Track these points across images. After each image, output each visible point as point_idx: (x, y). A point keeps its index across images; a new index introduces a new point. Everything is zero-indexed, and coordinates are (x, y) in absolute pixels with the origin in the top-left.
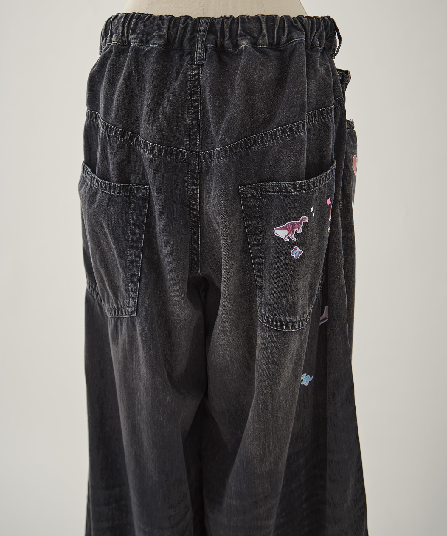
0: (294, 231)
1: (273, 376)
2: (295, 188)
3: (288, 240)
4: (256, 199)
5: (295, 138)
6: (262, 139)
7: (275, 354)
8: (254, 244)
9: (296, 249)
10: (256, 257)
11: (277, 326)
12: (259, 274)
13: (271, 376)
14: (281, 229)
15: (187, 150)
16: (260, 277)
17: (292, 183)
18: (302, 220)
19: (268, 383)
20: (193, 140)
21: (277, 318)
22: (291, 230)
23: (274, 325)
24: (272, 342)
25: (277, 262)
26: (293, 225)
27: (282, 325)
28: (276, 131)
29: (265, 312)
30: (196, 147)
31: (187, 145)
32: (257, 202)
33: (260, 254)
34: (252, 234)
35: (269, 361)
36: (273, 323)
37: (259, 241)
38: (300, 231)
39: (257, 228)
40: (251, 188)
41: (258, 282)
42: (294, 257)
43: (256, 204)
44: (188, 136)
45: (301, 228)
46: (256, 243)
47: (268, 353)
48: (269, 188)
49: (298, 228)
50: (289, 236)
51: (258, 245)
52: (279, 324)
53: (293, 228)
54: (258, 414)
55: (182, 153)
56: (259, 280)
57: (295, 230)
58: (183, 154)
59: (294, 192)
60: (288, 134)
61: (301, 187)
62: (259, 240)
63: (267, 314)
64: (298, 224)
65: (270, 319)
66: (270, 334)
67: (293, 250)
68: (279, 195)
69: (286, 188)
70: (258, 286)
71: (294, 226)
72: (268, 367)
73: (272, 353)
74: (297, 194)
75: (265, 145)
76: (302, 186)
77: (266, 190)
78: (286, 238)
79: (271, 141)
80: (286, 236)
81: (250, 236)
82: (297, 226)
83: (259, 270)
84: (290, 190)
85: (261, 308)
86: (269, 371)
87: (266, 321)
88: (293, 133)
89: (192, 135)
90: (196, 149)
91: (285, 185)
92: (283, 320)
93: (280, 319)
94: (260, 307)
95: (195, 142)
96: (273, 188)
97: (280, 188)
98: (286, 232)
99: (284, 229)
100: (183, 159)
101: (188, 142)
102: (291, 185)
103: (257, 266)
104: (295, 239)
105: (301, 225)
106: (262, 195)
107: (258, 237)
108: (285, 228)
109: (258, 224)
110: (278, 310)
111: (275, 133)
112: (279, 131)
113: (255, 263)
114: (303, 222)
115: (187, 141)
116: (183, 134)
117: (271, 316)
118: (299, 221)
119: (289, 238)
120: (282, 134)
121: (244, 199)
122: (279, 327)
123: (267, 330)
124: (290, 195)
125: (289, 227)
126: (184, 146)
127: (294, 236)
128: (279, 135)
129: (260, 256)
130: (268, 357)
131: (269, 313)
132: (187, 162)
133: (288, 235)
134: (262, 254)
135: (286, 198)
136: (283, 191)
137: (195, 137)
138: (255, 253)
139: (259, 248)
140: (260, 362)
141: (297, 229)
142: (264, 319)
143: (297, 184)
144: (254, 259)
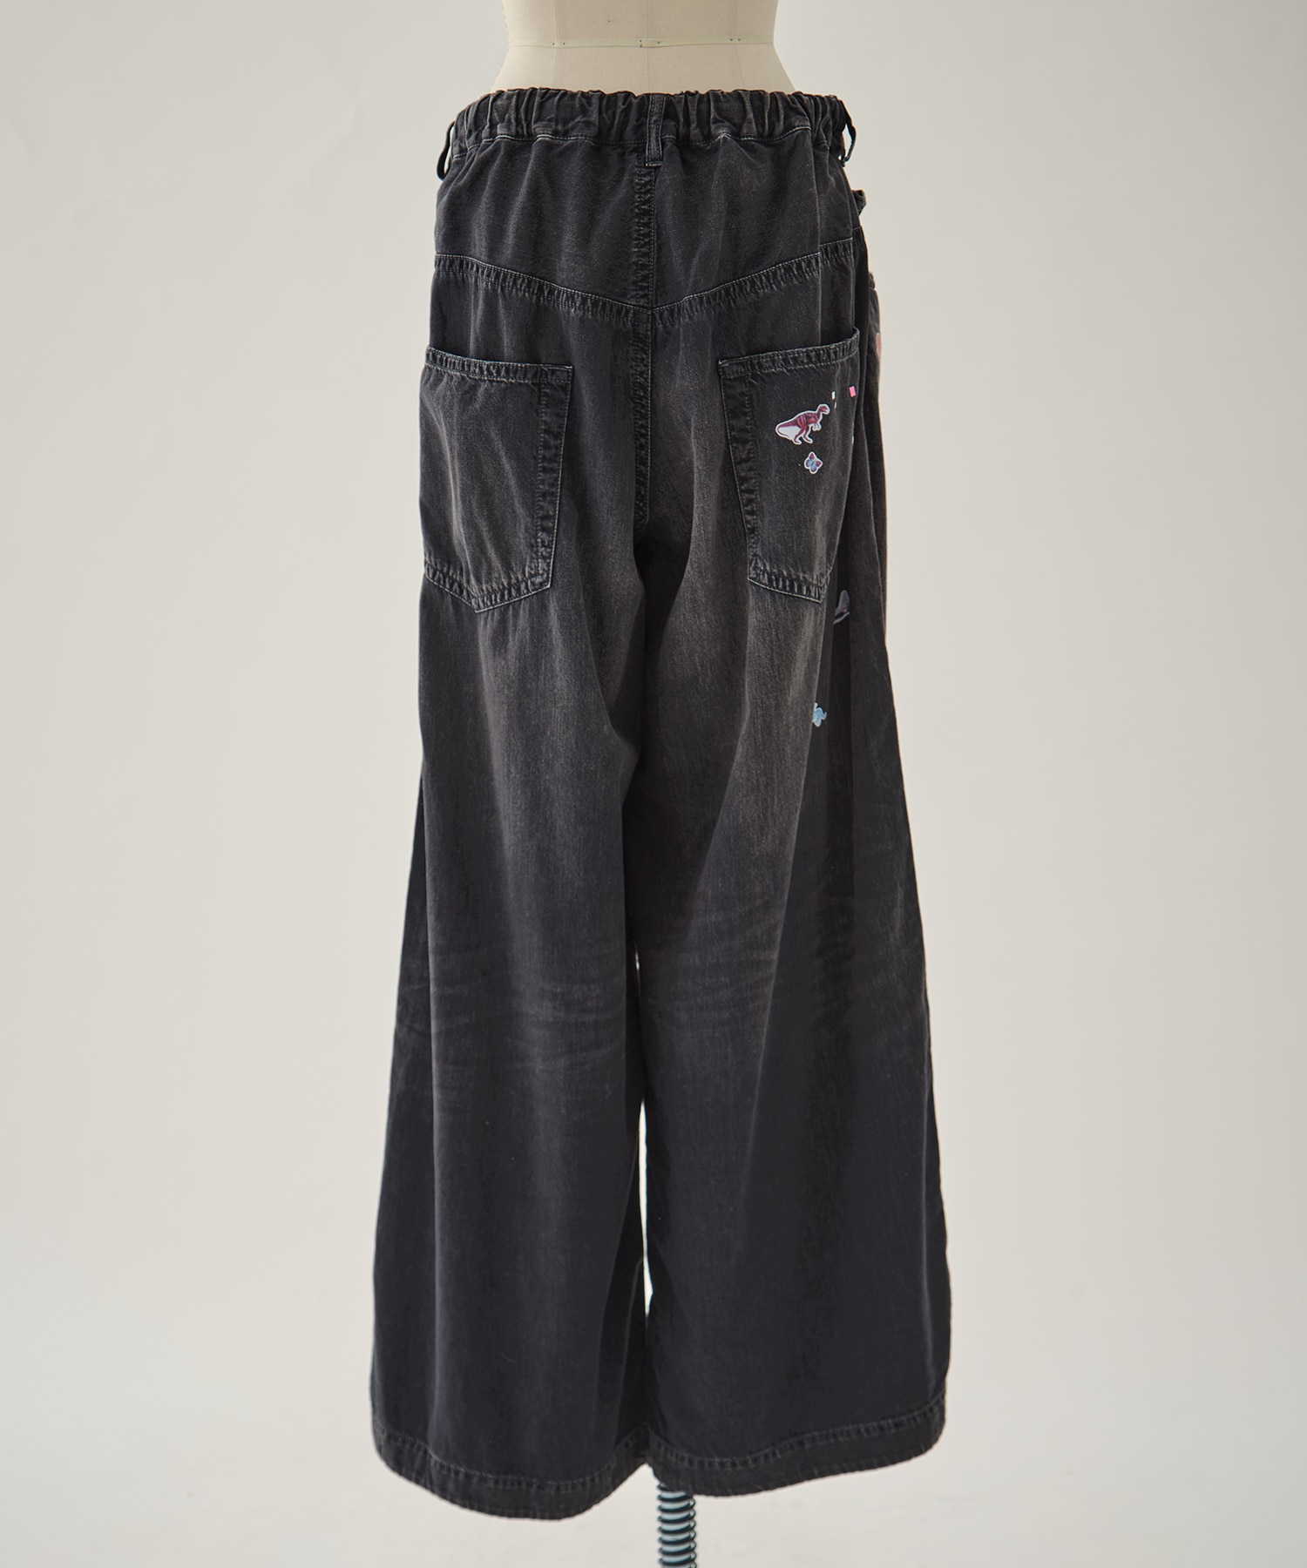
0: (808, 428)
1: (779, 674)
2: (809, 357)
3: (800, 443)
4: (745, 383)
5: (806, 279)
6: (753, 283)
7: (781, 637)
8: (741, 458)
9: (812, 458)
10: (744, 480)
11: (784, 587)
12: (749, 508)
13: (777, 674)
14: (788, 425)
15: (634, 305)
16: (752, 513)
17: (804, 350)
18: (821, 410)
19: (772, 687)
20: (642, 288)
21: (785, 573)
22: (804, 426)
23: (781, 586)
24: (777, 615)
25: (783, 479)
26: (807, 417)
27: (792, 586)
28: (776, 271)
29: (765, 567)
30: (648, 299)
31: (632, 297)
32: (746, 387)
33: (752, 474)
34: (737, 442)
35: (772, 649)
36: (777, 584)
37: (749, 452)
38: (817, 427)
39: (746, 431)
40: (737, 364)
41: (748, 522)
42: (808, 470)
43: (745, 390)
44: (635, 283)
45: (818, 422)
46: (744, 456)
47: (770, 634)
48: (767, 361)
49: (815, 422)
50: (802, 435)
51: (747, 460)
52: (788, 583)
53: (808, 423)
54: (755, 743)
55: (626, 309)
56: (749, 518)
57: (810, 426)
58: (627, 312)
59: (808, 363)
60: (794, 275)
61: (818, 355)
62: (749, 450)
63: (768, 568)
64: (814, 417)
65: (773, 577)
66: (774, 601)
67: (808, 458)
68: (783, 372)
69: (795, 359)
70: (749, 529)
71: (808, 420)
72: (772, 659)
73: (777, 635)
74: (812, 368)
75: (757, 293)
76: (820, 354)
77: (761, 366)
78: (797, 439)
79: (767, 287)
80: (796, 436)
81: (734, 445)
82: (813, 419)
83: (750, 501)
84: (802, 362)
85: (756, 563)
86: (773, 666)
87: (766, 580)
88: (802, 272)
89: (641, 281)
90: (648, 303)
91: (794, 353)
92: (794, 577)
93: (789, 574)
94: (754, 562)
95: (646, 291)
96: (773, 361)
97: (785, 360)
98: (796, 430)
99: (793, 425)
100: (627, 319)
101: (635, 293)
102: (803, 352)
103: (746, 496)
104: (811, 441)
105: (819, 418)
106: (754, 376)
107: (748, 447)
108: (795, 423)
109: (747, 424)
110: (786, 560)
111: (775, 273)
112: (780, 269)
113: (742, 491)
114: (821, 413)
115: (633, 291)
116: (626, 280)
117: (775, 571)
118: (816, 412)
119: (801, 439)
120: (785, 275)
121: (726, 382)
122: (788, 589)
123: (768, 597)
124: (801, 369)
125: (800, 420)
126: (629, 299)
127: (809, 436)
128: (781, 276)
129: (751, 479)
130: (771, 641)
131: (771, 568)
132: (633, 325)
133: (799, 434)
134: (755, 474)
135: (795, 375)
136: (790, 363)
137: (646, 285)
138: (743, 474)
139: (750, 464)
140: (756, 654)
141: (813, 425)
142: (764, 577)
143: (811, 351)
144: (741, 484)
